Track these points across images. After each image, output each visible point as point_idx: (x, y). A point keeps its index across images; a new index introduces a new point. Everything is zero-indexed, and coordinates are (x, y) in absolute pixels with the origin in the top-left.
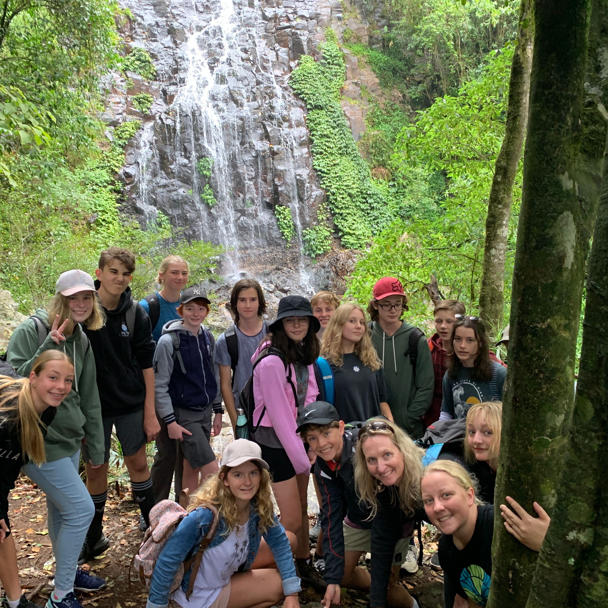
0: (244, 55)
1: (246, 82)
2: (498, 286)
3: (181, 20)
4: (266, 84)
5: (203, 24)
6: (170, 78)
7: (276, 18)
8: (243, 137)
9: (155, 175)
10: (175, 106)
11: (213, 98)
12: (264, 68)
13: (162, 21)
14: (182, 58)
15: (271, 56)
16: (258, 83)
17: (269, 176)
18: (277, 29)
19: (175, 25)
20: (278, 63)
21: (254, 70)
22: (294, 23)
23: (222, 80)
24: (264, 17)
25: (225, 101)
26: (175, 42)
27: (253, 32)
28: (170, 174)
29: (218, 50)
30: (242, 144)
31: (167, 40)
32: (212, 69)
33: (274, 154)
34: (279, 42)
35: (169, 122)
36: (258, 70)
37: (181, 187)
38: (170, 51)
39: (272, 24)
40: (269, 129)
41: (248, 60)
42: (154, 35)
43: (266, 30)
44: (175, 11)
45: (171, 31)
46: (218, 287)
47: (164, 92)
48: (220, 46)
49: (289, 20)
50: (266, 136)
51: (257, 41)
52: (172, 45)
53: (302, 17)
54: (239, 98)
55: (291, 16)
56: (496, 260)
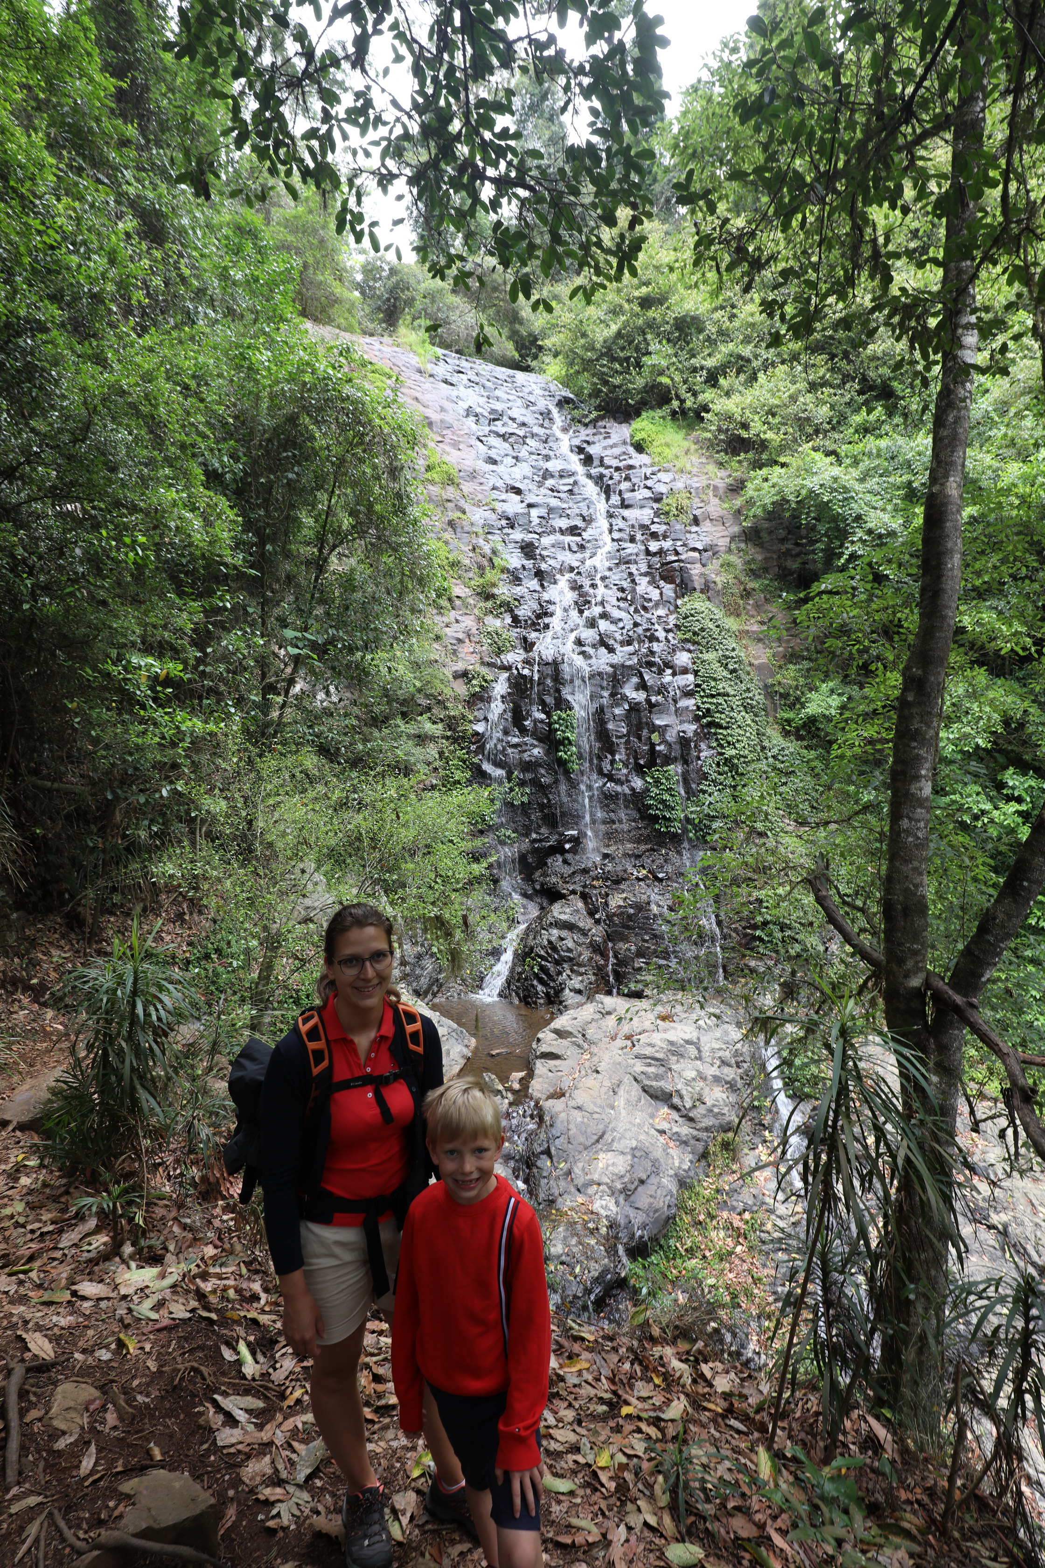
0: (620, 595)
1: (621, 625)
2: (916, 886)
3: (551, 562)
4: (645, 626)
5: (575, 564)
6: (534, 624)
7: (661, 552)
8: (614, 687)
9: (506, 732)
10: (534, 654)
11: (579, 642)
12: (645, 609)
13: (529, 564)
14: (549, 602)
15: (655, 594)
16: (636, 625)
17: (645, 733)
18: (663, 565)
19: (544, 566)
20: (662, 602)
21: (632, 609)
22: (683, 557)
23: (592, 623)
24: (648, 552)
25: (594, 646)
26: (542, 586)
27: (633, 569)
28: (523, 731)
29: (591, 591)
30: (612, 695)
31: (534, 584)
32: (581, 612)
33: (651, 706)
34: (663, 578)
35: (526, 672)
36: (636, 611)
37: (535, 746)
38: (536, 595)
39: (656, 559)
40: (646, 677)
41: (626, 599)
42: (519, 579)
43: (650, 567)
44: (545, 553)
45: (539, 574)
46: (572, 870)
47: (525, 639)
48: (594, 586)
49: (677, 553)
50: (642, 686)
51: (637, 578)
52: (538, 588)
53: (694, 549)
54: (611, 642)
55: (679, 549)
56: (910, 839)
